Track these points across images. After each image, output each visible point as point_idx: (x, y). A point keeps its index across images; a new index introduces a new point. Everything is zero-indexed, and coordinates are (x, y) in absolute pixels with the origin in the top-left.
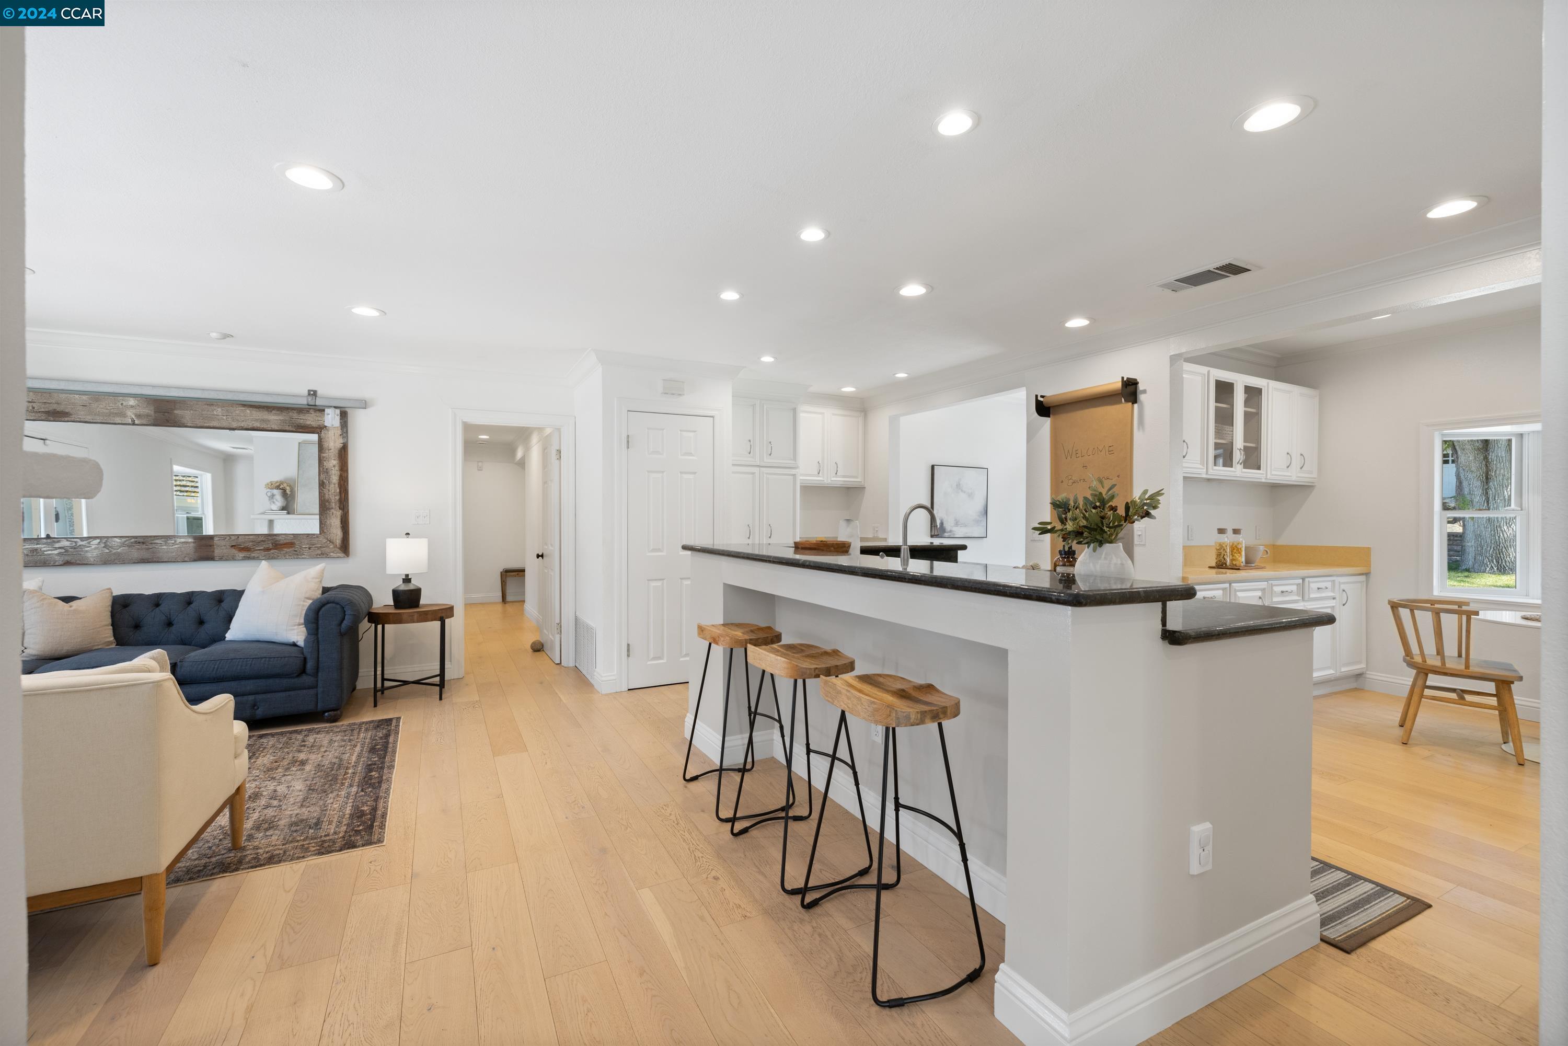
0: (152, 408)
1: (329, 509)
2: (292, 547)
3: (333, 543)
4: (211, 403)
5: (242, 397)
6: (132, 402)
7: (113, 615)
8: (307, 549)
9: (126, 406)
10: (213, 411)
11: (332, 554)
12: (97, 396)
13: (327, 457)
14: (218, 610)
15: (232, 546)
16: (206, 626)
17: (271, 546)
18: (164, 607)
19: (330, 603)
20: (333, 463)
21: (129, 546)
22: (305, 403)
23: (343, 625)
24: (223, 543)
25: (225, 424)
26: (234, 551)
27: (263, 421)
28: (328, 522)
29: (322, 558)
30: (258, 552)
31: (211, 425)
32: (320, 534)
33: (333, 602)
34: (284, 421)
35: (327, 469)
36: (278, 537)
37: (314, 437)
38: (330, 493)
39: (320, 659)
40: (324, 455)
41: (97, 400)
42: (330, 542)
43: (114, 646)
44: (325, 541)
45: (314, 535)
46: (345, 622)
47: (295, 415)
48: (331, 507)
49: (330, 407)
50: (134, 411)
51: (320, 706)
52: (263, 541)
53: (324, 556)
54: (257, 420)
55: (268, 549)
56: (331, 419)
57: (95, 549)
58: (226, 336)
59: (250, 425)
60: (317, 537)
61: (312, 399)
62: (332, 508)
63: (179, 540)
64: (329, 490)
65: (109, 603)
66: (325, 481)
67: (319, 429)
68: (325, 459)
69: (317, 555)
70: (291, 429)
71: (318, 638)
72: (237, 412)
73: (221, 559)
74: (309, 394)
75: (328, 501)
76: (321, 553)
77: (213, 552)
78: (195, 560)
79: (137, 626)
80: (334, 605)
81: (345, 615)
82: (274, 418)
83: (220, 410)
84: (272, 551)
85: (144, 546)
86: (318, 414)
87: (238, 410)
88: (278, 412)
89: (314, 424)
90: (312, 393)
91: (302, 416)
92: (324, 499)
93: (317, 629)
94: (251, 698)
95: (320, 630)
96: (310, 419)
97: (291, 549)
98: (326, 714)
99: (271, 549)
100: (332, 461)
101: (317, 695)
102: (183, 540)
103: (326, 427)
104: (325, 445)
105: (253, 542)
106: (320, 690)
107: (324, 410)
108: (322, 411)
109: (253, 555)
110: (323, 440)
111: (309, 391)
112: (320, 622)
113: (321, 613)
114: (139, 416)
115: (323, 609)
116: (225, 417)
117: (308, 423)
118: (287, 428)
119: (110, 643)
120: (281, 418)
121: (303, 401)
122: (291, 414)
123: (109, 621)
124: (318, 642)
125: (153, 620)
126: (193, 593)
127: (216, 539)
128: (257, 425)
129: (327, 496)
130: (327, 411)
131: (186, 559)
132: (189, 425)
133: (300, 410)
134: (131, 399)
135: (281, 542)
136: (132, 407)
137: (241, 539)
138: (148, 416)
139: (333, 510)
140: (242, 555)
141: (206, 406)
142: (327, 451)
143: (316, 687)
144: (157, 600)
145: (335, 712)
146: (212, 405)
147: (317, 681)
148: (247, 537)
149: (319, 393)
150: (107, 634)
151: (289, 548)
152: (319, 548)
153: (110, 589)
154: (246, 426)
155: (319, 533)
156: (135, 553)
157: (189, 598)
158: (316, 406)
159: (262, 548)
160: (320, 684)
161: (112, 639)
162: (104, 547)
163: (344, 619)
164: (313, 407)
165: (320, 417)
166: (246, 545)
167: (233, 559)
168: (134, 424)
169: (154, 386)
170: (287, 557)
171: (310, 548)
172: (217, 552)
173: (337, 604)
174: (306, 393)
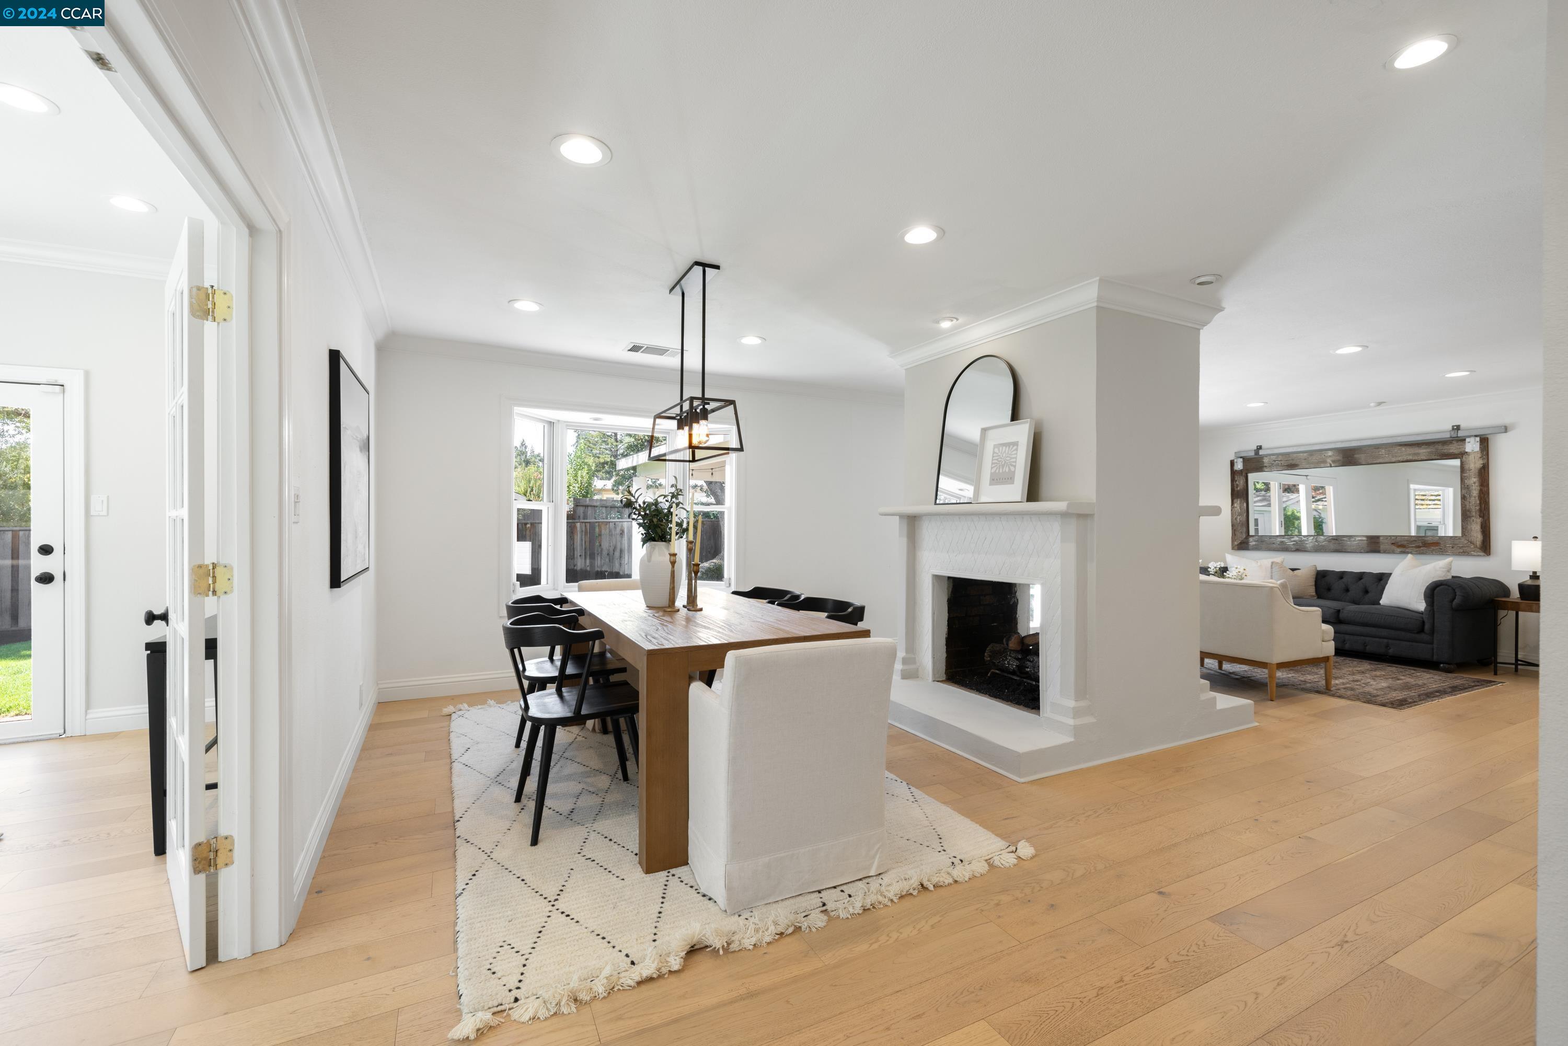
0: (1341, 456)
1: (1470, 517)
2: (1437, 546)
3: (1473, 544)
4: (1377, 447)
5: (1399, 440)
6: (1330, 453)
7: (1316, 582)
8: (1451, 548)
9: (1327, 456)
10: (1379, 452)
11: (1472, 553)
12: (1311, 453)
13: (1468, 476)
14: (1377, 585)
15: (1392, 544)
16: (1370, 595)
17: (1421, 544)
18: (1344, 580)
19: (1443, 585)
20: (1473, 481)
21: (1329, 541)
22: (1449, 436)
23: (1454, 603)
24: (1386, 541)
25: (1387, 460)
26: (1393, 547)
27: (1415, 454)
28: (1469, 527)
29: (1463, 555)
30: (1411, 548)
31: (1378, 462)
32: (1462, 536)
33: (1446, 585)
34: (1431, 453)
35: (1468, 486)
36: (1426, 538)
37: (1456, 462)
38: (1471, 504)
39: (1435, 624)
40: (1465, 475)
41: (1311, 455)
42: (1471, 543)
43: (1315, 598)
44: (1466, 542)
45: (1456, 537)
46: (1455, 600)
47: (1440, 447)
48: (1471, 515)
49: (1469, 437)
50: (1331, 459)
51: (1435, 658)
52: (1414, 541)
53: (1466, 554)
54: (1410, 454)
55: (1419, 547)
56: (1472, 446)
57: (1311, 542)
58: (1380, 404)
59: (1405, 458)
60: (1459, 539)
61: (1455, 433)
62: (1473, 516)
63: (1357, 539)
64: (1469, 502)
65: (1314, 573)
66: (1466, 495)
67: (1461, 455)
68: (1466, 478)
69: (1459, 553)
70: (1436, 457)
71: (1433, 610)
72: (1396, 450)
73: (1385, 552)
74: (1453, 429)
75: (1469, 511)
76: (1463, 552)
77: (1379, 547)
78: (1367, 552)
79: (1329, 589)
80: (1446, 587)
81: (1456, 595)
82: (1423, 451)
83: (1383, 451)
84: (1422, 548)
85: (1337, 542)
86: (1460, 443)
87: (1396, 449)
88: (1426, 447)
89: (1456, 452)
90: (1455, 427)
91: (1446, 447)
92: (1466, 510)
93: (1433, 603)
94: (1385, 641)
95: (1435, 604)
96: (1453, 448)
97: (1437, 548)
98: (1442, 665)
99: (1421, 547)
100: (1473, 479)
101: (1433, 649)
102: (1360, 539)
103: (1467, 452)
104: (1466, 467)
105: (1407, 541)
106: (1435, 646)
107: (1465, 440)
108: (1463, 440)
109: (1407, 550)
110: (1464, 463)
111: (1453, 426)
112: (1435, 598)
113: (1436, 591)
114: (1333, 462)
115: (1438, 589)
116: (1387, 456)
117: (1451, 451)
118: (1434, 457)
119: (1313, 596)
120: (1429, 450)
121: (1447, 435)
122: (1436, 446)
123: (1314, 583)
124: (1434, 611)
125: (1338, 586)
126: (1364, 573)
127: (1381, 538)
128: (1410, 458)
129: (1468, 506)
130: (1468, 440)
131: (1362, 551)
132: (1363, 463)
133: (1444, 442)
134: (1329, 452)
135: (1429, 542)
136: (1330, 456)
137: (1398, 539)
138: (1339, 461)
139: (1473, 518)
140: (1399, 550)
141: (1374, 450)
142: (1468, 472)
143: (1432, 643)
144: (1342, 575)
145: (1449, 666)
146: (1378, 448)
147: (1433, 639)
148: (1403, 538)
149: (1462, 427)
150: (1312, 591)
151: (1435, 546)
152: (1461, 548)
153: (1315, 566)
154: (1402, 460)
155: (1460, 535)
156: (1332, 546)
157: (1361, 576)
158: (1457, 437)
159: (1414, 546)
160: (1435, 641)
161: (1314, 594)
162: (1316, 541)
163: (1455, 598)
164: (1456, 439)
165: (1462, 445)
166: (1402, 543)
167: (1393, 552)
168: (1331, 467)
169: (1342, 442)
170: (1434, 553)
171: (1453, 547)
172: (1382, 547)
173: (1449, 586)
174: (1451, 428)
